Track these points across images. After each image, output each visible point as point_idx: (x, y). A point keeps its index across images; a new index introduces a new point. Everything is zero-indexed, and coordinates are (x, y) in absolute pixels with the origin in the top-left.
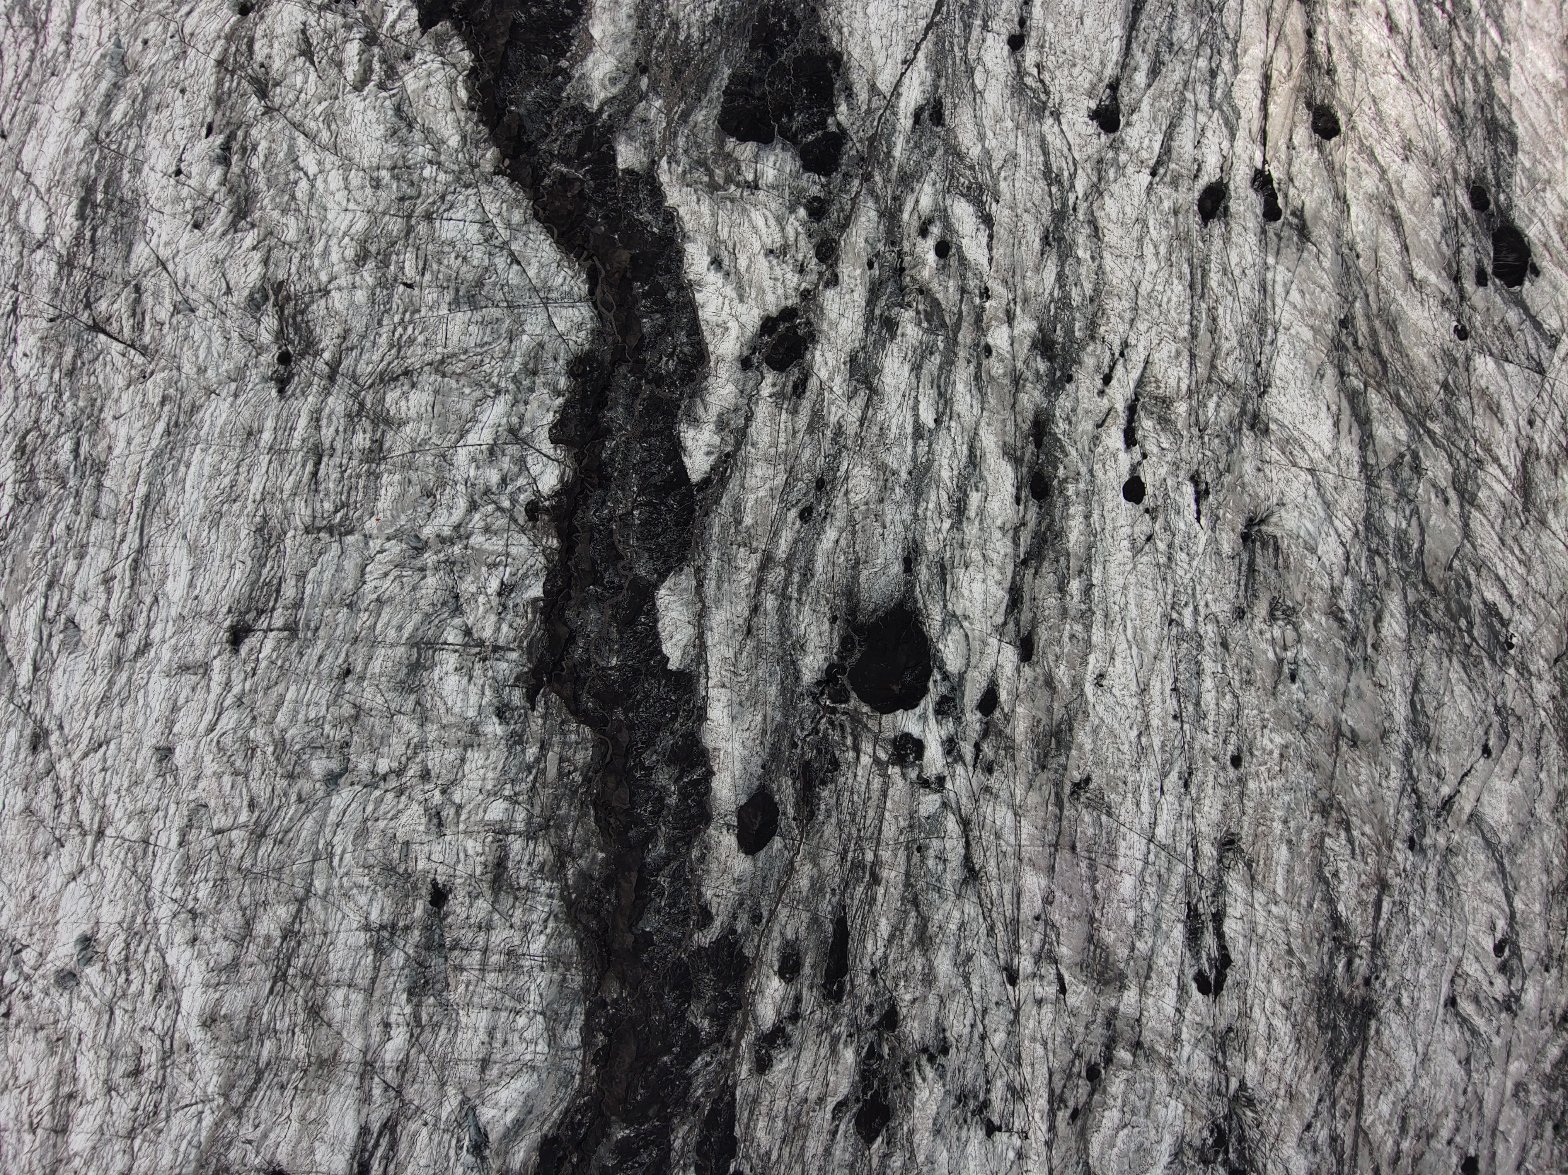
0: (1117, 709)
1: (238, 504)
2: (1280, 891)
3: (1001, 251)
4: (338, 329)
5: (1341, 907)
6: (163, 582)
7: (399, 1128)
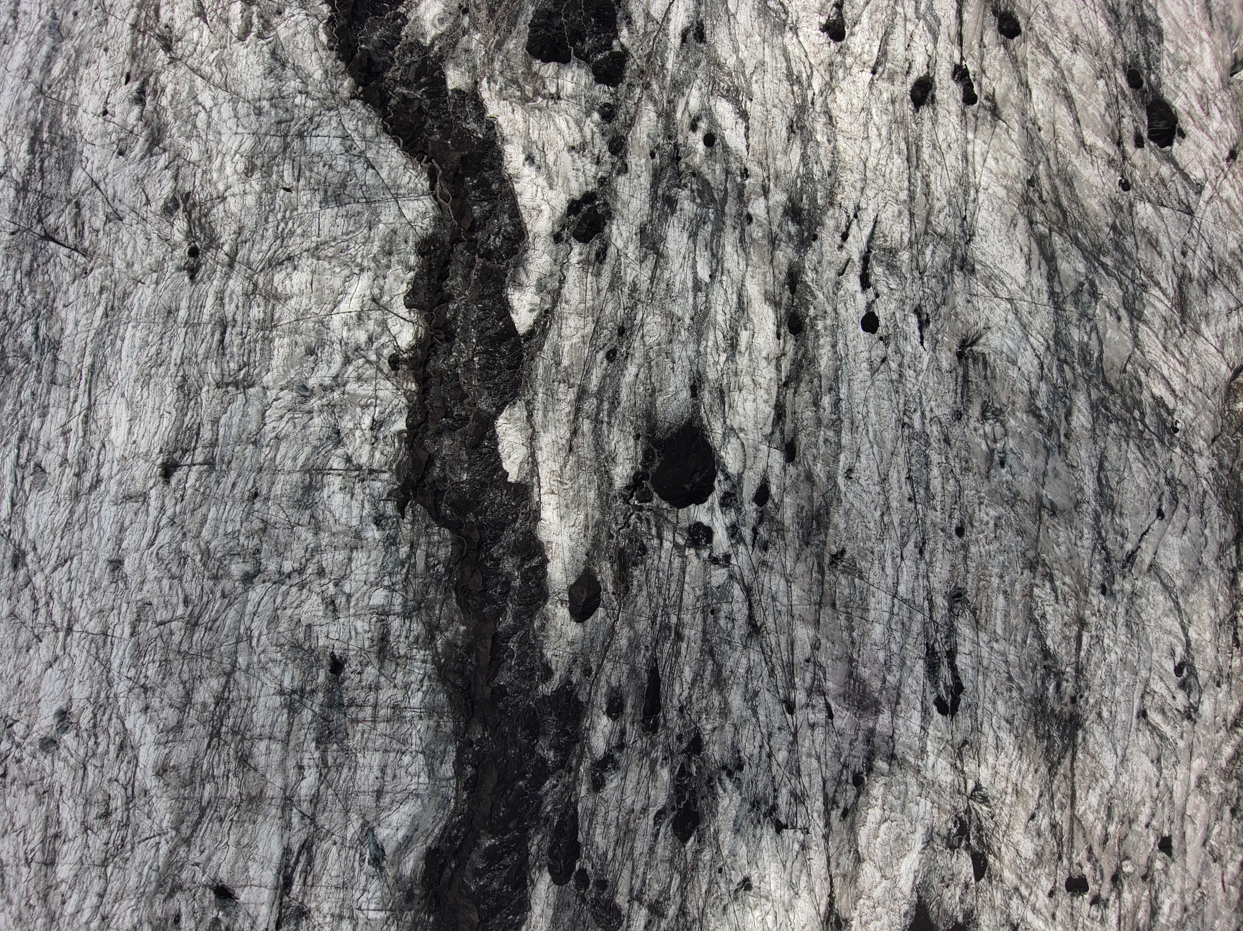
0: (864, 495)
1: (163, 367)
2: (999, 631)
3: (756, 139)
4: (234, 227)
5: (1049, 642)
6: (108, 432)
7: (314, 848)
